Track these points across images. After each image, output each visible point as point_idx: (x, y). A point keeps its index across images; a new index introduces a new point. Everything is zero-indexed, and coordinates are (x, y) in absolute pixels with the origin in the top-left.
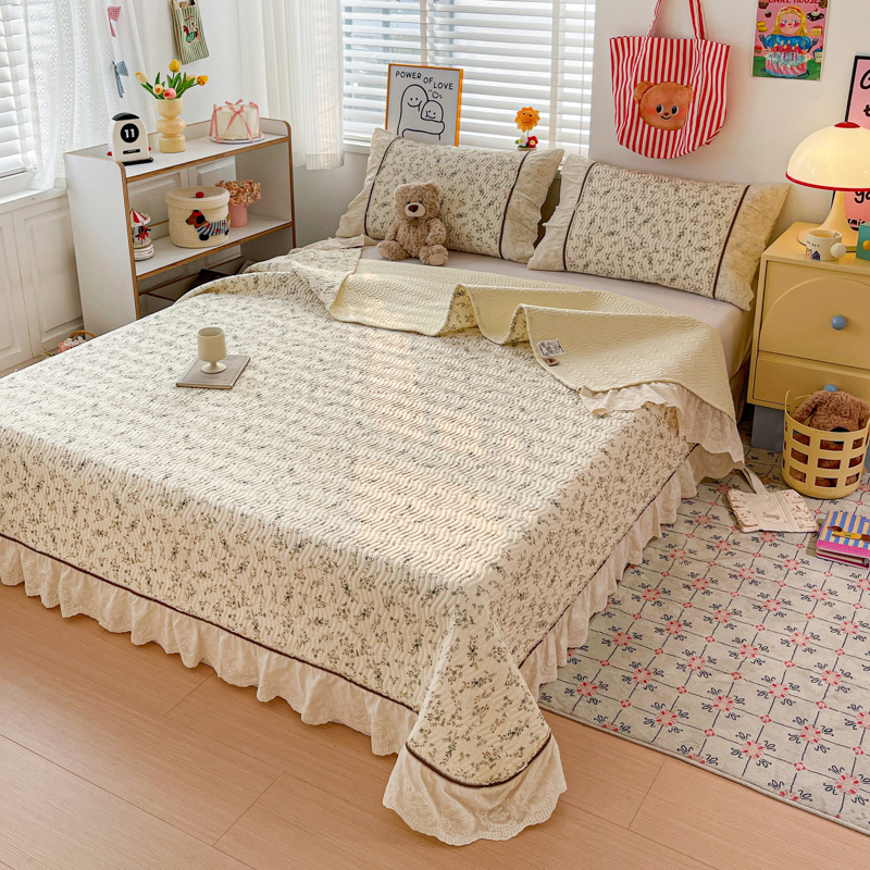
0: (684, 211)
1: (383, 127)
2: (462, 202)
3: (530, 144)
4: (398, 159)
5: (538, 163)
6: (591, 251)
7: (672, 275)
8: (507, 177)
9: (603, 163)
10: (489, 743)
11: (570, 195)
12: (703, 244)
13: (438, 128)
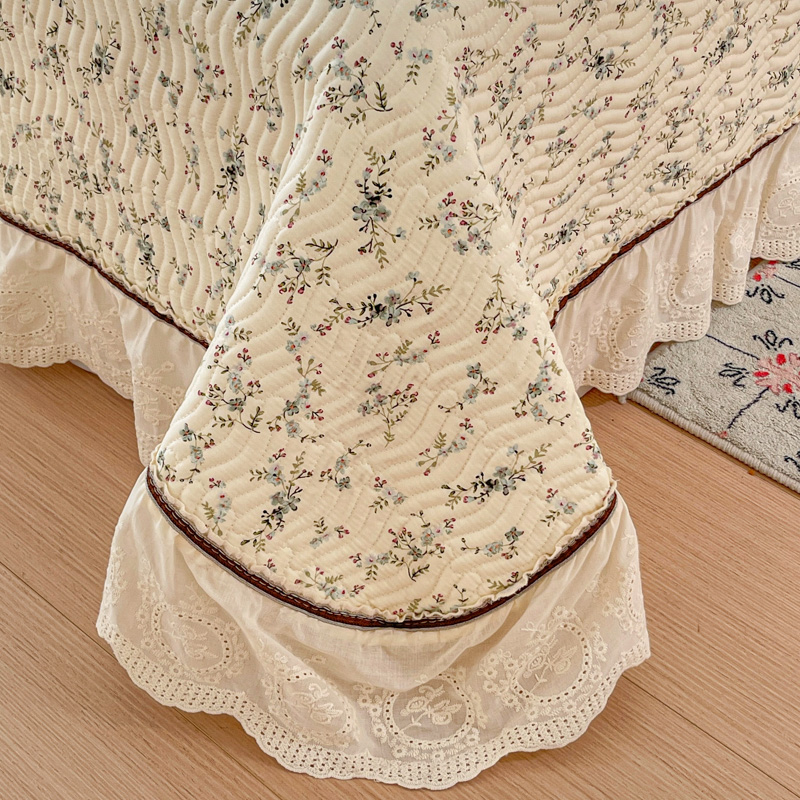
10: (412, 503)
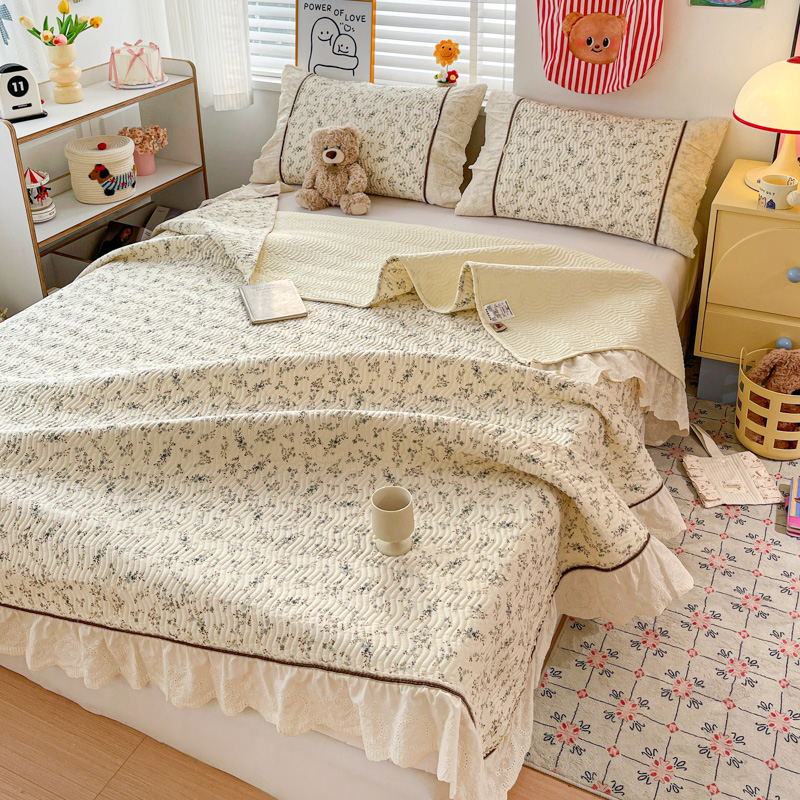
0: (620, 152)
1: (292, 62)
2: (383, 146)
3: (450, 79)
4: (311, 99)
5: (461, 100)
6: (522, 196)
7: (610, 222)
8: (429, 117)
9: (531, 99)
11: (495, 135)
12: (643, 188)
13: (352, 63)
